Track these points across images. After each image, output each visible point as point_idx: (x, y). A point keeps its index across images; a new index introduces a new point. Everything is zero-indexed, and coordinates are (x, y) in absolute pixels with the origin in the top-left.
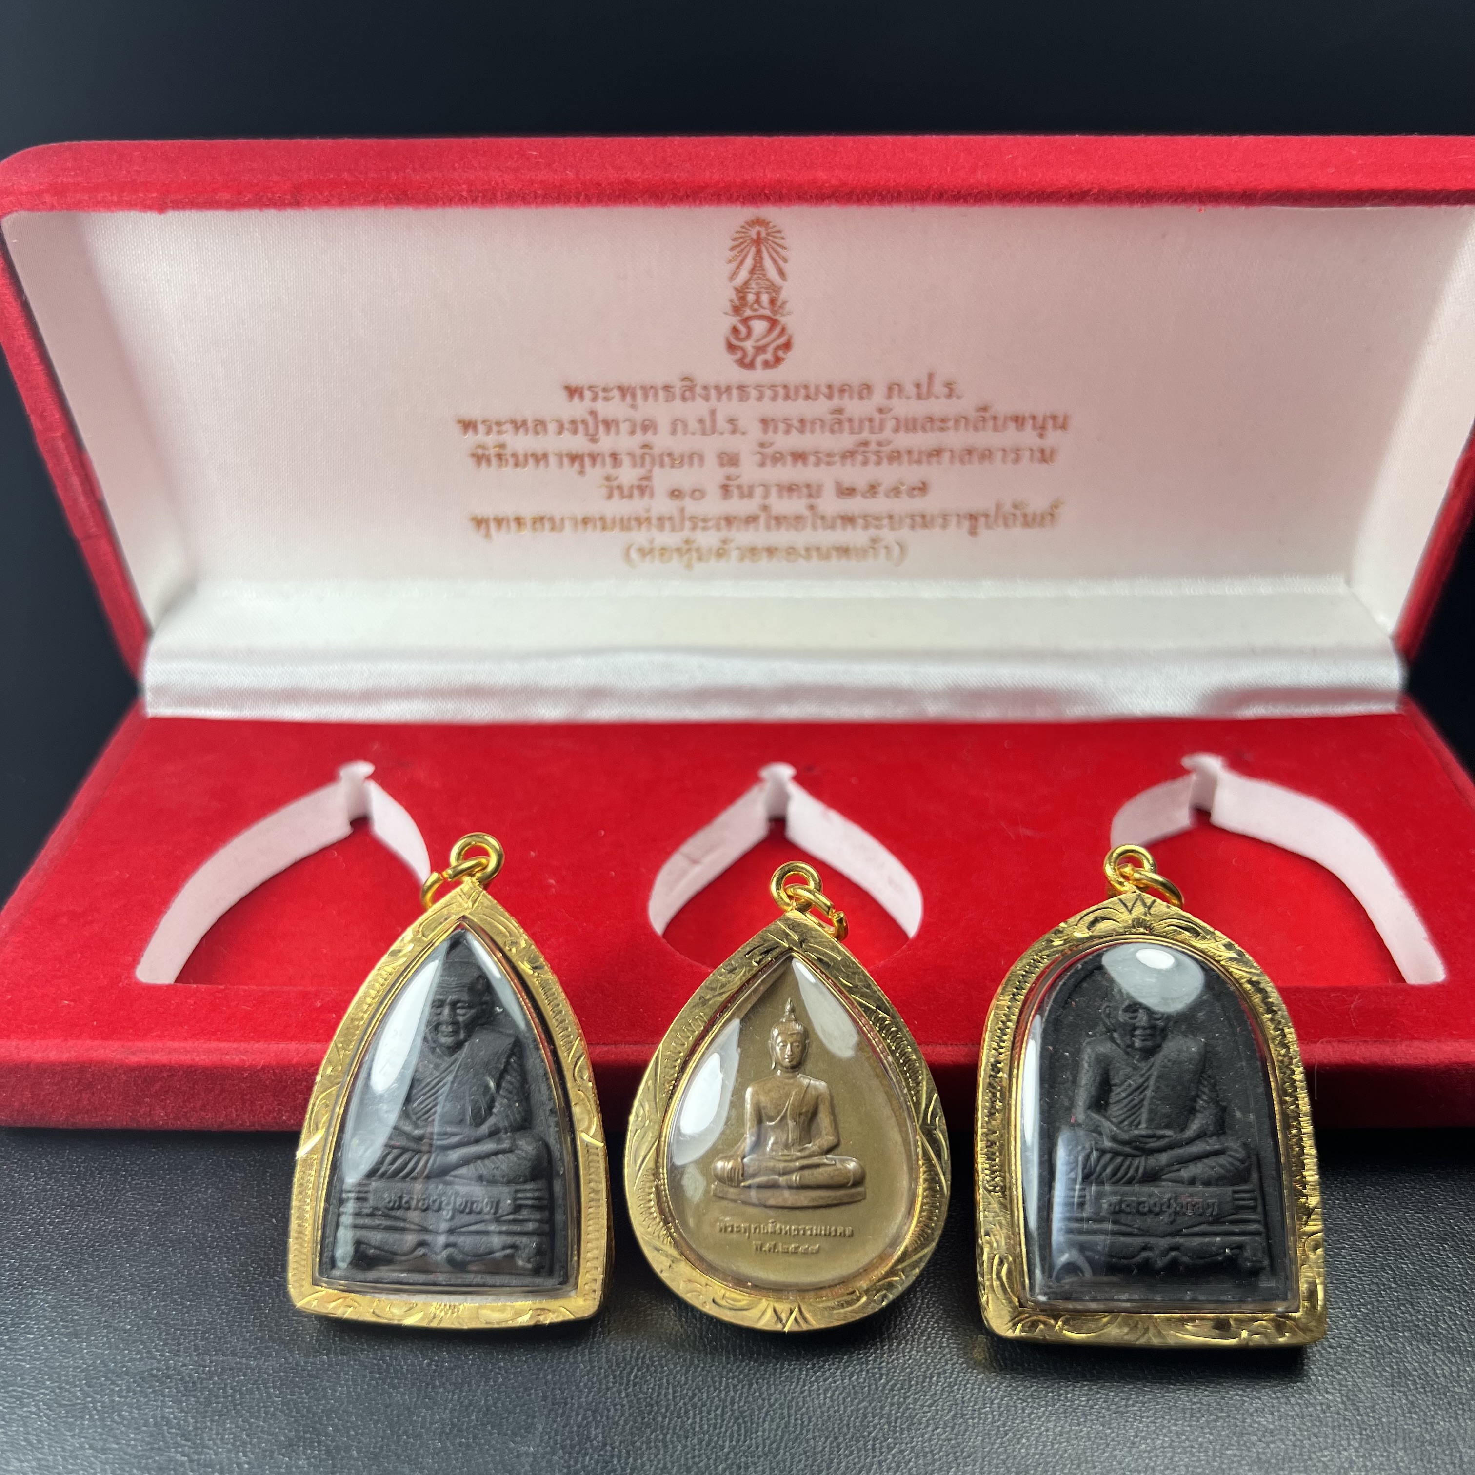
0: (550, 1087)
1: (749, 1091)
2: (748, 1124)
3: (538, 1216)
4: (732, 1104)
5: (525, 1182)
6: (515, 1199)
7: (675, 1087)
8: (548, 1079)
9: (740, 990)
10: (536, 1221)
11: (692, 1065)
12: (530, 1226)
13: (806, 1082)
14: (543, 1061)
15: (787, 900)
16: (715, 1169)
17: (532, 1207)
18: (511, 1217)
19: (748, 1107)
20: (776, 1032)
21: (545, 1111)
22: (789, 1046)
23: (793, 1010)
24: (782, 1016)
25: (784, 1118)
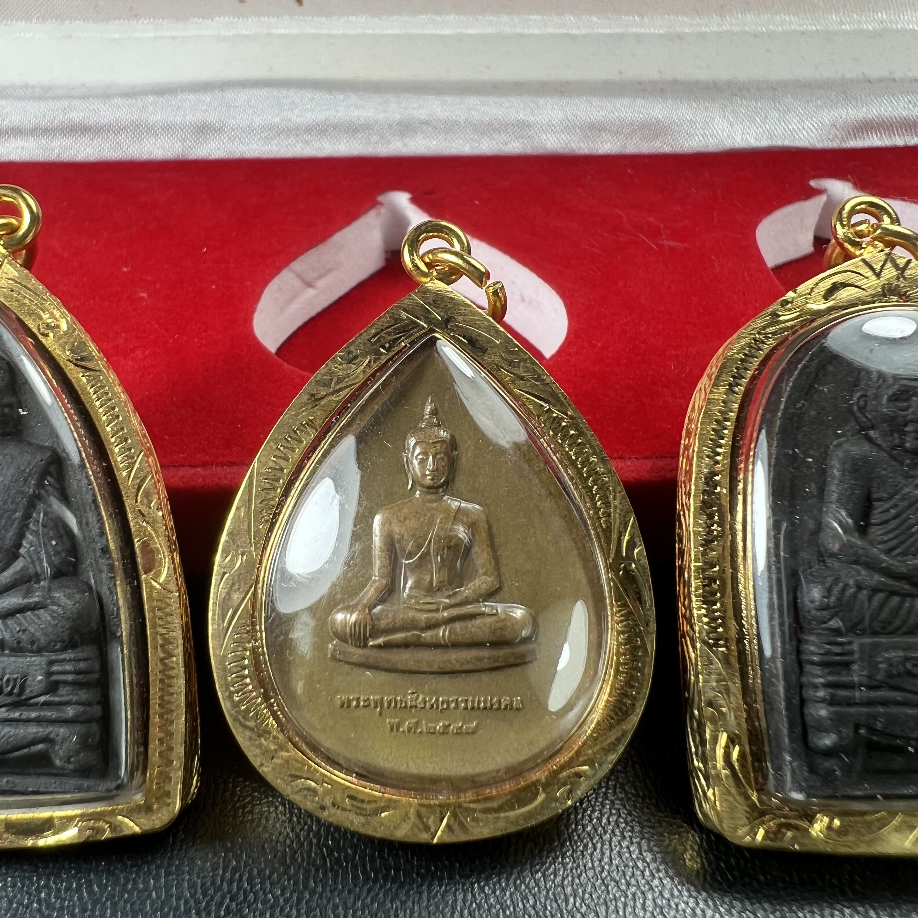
0: (100, 519)
1: (378, 520)
2: (377, 564)
3: (83, 695)
4: (356, 537)
5: (64, 649)
6: (49, 674)
7: (276, 515)
8: (97, 507)
9: (365, 385)
10: (79, 703)
11: (298, 485)
12: (70, 712)
13: (455, 504)
14: (90, 483)
15: (424, 268)
16: (334, 622)
17: (73, 683)
18: (42, 699)
19: (377, 540)
20: (412, 441)
21: (94, 550)
22: (431, 458)
23: (434, 412)
24: (421, 419)
25: (426, 554)
